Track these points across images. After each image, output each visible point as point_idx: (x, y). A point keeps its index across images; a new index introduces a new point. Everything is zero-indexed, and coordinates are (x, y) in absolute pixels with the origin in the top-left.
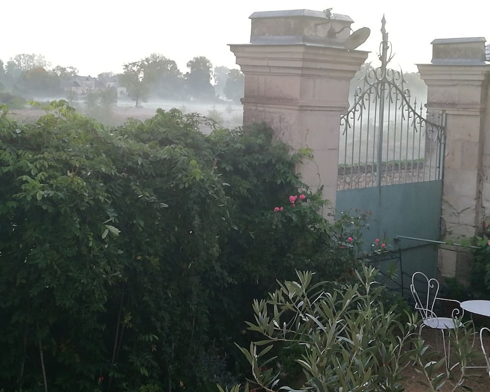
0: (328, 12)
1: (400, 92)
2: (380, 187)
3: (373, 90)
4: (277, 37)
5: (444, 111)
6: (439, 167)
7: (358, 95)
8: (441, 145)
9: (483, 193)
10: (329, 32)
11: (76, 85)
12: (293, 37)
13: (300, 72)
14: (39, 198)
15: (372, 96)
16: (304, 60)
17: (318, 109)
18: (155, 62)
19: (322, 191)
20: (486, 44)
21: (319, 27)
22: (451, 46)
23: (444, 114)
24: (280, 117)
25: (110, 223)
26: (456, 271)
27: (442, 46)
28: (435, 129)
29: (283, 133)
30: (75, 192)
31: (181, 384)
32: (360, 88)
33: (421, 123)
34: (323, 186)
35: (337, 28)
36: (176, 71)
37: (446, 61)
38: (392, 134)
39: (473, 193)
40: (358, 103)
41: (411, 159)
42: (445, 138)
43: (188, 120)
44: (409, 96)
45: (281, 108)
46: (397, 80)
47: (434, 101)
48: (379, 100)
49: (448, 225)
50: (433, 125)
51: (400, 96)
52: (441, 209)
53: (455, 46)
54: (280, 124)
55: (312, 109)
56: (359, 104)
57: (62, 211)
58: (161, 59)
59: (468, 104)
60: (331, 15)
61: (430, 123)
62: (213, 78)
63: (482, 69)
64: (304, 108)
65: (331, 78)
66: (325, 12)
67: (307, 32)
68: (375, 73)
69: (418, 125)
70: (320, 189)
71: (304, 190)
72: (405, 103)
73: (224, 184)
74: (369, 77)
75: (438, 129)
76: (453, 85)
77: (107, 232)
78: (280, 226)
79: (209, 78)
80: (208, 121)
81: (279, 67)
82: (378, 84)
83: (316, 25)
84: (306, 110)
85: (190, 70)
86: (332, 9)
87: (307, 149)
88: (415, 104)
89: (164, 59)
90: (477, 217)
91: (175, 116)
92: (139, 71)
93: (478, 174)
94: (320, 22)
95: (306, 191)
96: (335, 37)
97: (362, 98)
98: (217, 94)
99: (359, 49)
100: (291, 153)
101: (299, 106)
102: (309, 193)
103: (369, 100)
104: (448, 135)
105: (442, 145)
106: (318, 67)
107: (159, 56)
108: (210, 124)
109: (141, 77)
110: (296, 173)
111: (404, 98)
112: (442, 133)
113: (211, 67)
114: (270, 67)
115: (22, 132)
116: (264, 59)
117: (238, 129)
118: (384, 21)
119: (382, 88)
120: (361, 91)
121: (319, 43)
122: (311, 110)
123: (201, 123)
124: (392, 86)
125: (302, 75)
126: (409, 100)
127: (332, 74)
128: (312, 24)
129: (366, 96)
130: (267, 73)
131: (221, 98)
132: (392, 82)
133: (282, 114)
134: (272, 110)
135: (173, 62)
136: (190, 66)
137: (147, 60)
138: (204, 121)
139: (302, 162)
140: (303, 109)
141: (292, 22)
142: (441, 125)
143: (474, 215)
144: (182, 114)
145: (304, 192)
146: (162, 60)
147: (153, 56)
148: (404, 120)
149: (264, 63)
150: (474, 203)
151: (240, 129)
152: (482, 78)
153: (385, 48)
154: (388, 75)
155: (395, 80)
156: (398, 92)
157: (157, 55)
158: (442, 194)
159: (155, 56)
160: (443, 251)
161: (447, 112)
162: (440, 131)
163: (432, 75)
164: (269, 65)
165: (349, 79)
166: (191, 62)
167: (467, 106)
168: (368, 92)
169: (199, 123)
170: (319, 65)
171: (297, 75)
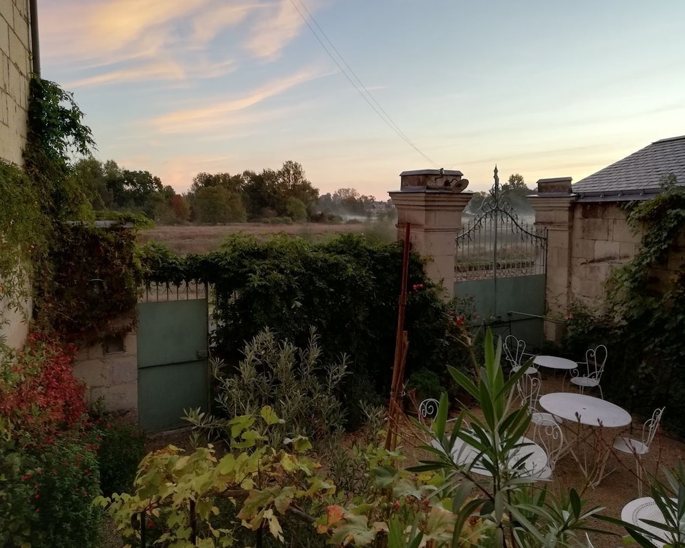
0: (441, 170)
1: (510, 217)
2: (496, 279)
3: (489, 215)
4: (414, 187)
6: (543, 265)
7: (476, 220)
9: (572, 283)
10: (445, 182)
11: (374, 207)
12: (421, 187)
13: (424, 208)
14: (256, 285)
15: (488, 220)
16: (426, 201)
19: (443, 282)
20: (573, 182)
21: (439, 180)
22: (549, 184)
23: (546, 230)
24: (416, 236)
25: (298, 300)
26: (556, 336)
27: (544, 184)
28: (538, 240)
30: (276, 282)
31: (345, 396)
33: (527, 236)
34: (443, 279)
35: (450, 179)
37: (546, 194)
39: (565, 283)
42: (547, 246)
44: (517, 219)
45: (417, 231)
47: (541, 220)
48: (493, 222)
49: (550, 305)
50: (537, 237)
51: (510, 219)
52: (546, 294)
53: (552, 184)
55: (434, 230)
56: (478, 225)
57: (270, 293)
59: (560, 223)
61: (534, 236)
63: (568, 199)
65: (447, 210)
67: (429, 184)
68: (490, 205)
69: (525, 238)
70: (441, 280)
71: (428, 281)
72: (513, 223)
74: (485, 207)
75: (541, 239)
76: (551, 210)
77: (294, 305)
78: (410, 303)
81: (414, 205)
82: (491, 212)
83: (436, 179)
84: (430, 231)
87: (430, 256)
88: (522, 223)
90: (568, 300)
93: (569, 271)
96: (448, 185)
97: (480, 221)
99: (464, 191)
100: (420, 259)
101: (425, 229)
102: (432, 283)
104: (549, 244)
105: (545, 250)
110: (424, 271)
111: (513, 220)
112: (545, 242)
114: (409, 205)
115: (258, 249)
118: (496, 171)
119: (496, 214)
120: (478, 217)
121: (437, 190)
124: (503, 212)
125: (426, 210)
126: (517, 221)
127: (447, 208)
128: (433, 178)
129: (483, 220)
130: (409, 209)
132: (503, 210)
133: (417, 234)
139: (428, 264)
140: (427, 230)
141: (421, 177)
142: (543, 237)
143: (566, 298)
148: (514, 234)
150: (566, 290)
152: (569, 205)
153: (497, 188)
154: (500, 206)
155: (505, 209)
156: (508, 216)
158: (546, 284)
160: (548, 322)
161: (547, 228)
162: (543, 241)
163: (537, 203)
165: (461, 211)
167: (560, 224)
168: (485, 217)
170: (437, 204)
171: (423, 210)
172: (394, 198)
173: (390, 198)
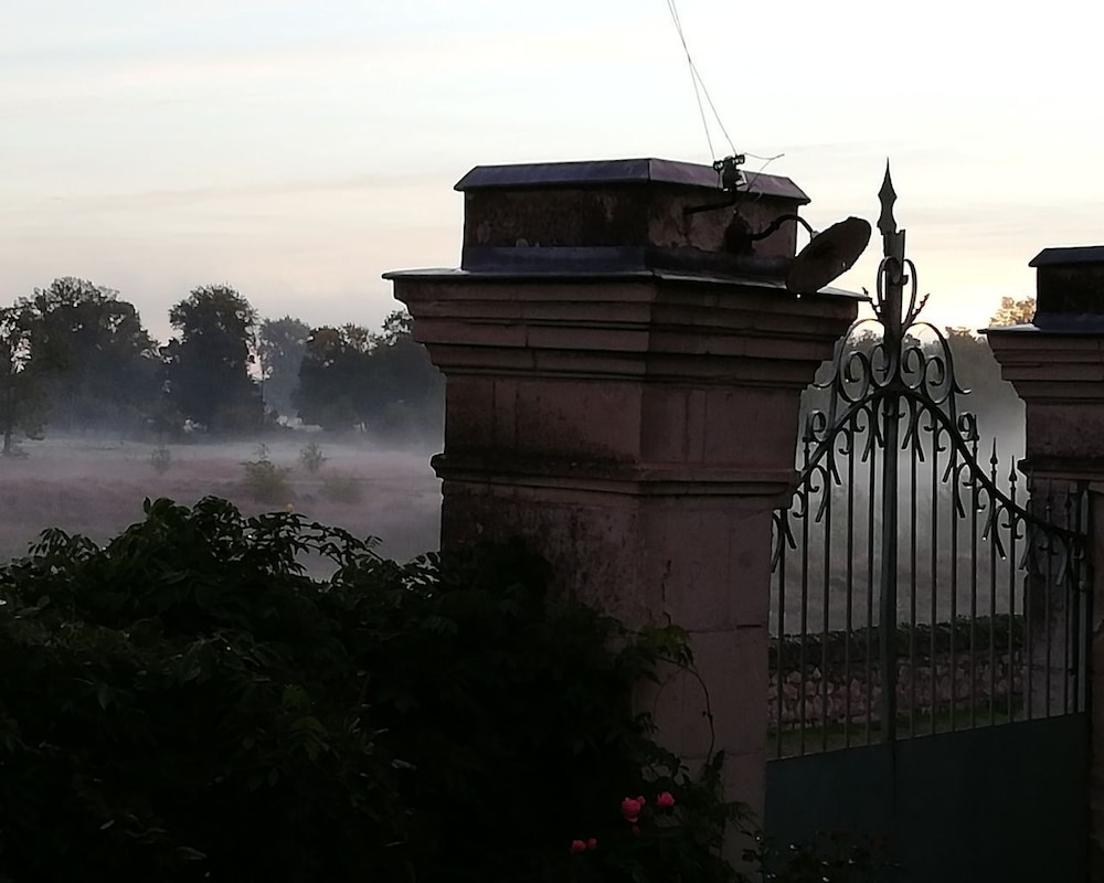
0: (729, 167)
1: (947, 426)
2: (893, 744)
3: (862, 418)
4: (555, 253)
5: (1083, 484)
6: (1075, 671)
7: (814, 439)
8: (1077, 598)
10: (729, 232)
12: (613, 252)
13: (640, 368)
15: (861, 440)
16: (652, 327)
17: (701, 491)
18: (66, 309)
19: (720, 772)
21: (698, 219)
22: (1098, 272)
23: (1085, 495)
24: (573, 518)
27: (1066, 274)
28: (1059, 545)
29: (585, 576)
32: (820, 415)
33: (1013, 525)
34: (721, 754)
35: (757, 221)
36: (137, 335)
37: (1083, 320)
38: (924, 567)
40: (815, 465)
41: (929, 622)
42: (1091, 572)
43: (260, 538)
44: (975, 438)
45: (574, 490)
46: (933, 384)
47: (1048, 450)
48: (879, 451)
50: (1053, 531)
51: (945, 439)
52: (1089, 811)
54: (573, 545)
55: (682, 490)
56: (820, 467)
58: (84, 298)
60: (740, 178)
61: (1041, 525)
62: (257, 359)
64: (656, 491)
65: (738, 385)
66: (719, 170)
67: (661, 236)
68: (867, 364)
69: (1004, 534)
70: (710, 763)
71: (664, 771)
72: (961, 459)
73: (397, 763)
74: (848, 376)
75: (1066, 542)
79: (243, 356)
80: (329, 539)
81: (565, 352)
82: (875, 399)
83: (688, 211)
84: (663, 496)
85: (182, 332)
86: (742, 157)
87: (669, 629)
88: (994, 461)
89: (95, 300)
91: (214, 523)
92: (15, 338)
94: (700, 202)
95: (669, 775)
96: (750, 252)
97: (827, 446)
98: (268, 410)
99: (832, 288)
100: (616, 645)
101: (641, 483)
102: (679, 780)
103: (851, 452)
105: (1083, 597)
106: (700, 350)
107: (79, 290)
108: (335, 550)
109: (23, 359)
110: (634, 714)
111: (958, 443)
112: (1081, 557)
113: (250, 323)
114: (535, 350)
116: (514, 324)
117: (428, 562)
119: (890, 414)
120: (823, 424)
121: (698, 272)
122: (678, 496)
123: (303, 546)
124: (919, 405)
125: (647, 379)
126: (975, 450)
127: (742, 373)
128: (676, 210)
129: (840, 441)
130: (528, 370)
131: (282, 420)
132: (919, 391)
133: (581, 510)
134: (543, 495)
135: (127, 310)
136: (183, 319)
137: (41, 301)
138: (316, 538)
139: (653, 677)
140: (653, 491)
141: (609, 202)
142: (1074, 530)
144: (238, 515)
145: (665, 778)
146: (90, 301)
147: (62, 288)
148: (963, 515)
149: (515, 338)
151: (434, 562)
153: (896, 280)
154: (907, 371)
155: (928, 386)
156: (940, 425)
157: (75, 287)
158: (1090, 762)
159: (68, 287)
161: (1092, 486)
162: (1073, 553)
163: (1040, 365)
164: (531, 344)
165: (796, 389)
166: (184, 306)
168: (847, 426)
169: (298, 545)
170: (703, 346)
171: (628, 378)
172: (429, 308)
173: (401, 307)
